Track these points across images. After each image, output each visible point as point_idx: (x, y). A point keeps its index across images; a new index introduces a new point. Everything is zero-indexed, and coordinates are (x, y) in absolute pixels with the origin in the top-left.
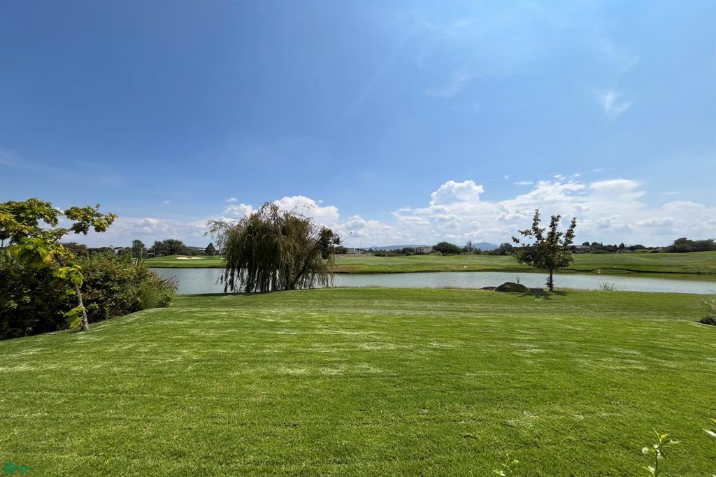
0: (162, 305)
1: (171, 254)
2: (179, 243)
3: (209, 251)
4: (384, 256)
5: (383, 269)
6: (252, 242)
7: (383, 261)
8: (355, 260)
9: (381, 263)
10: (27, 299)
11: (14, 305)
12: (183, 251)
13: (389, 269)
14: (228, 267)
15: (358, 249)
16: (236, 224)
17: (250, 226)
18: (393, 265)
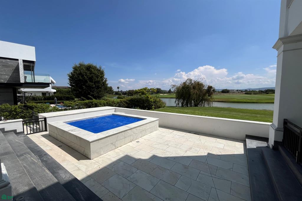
0: (164, 107)
1: (158, 93)
2: (160, 89)
3: (170, 92)
4: (251, 94)
5: (245, 101)
6: (183, 91)
7: (248, 97)
8: (232, 96)
9: (244, 98)
10: (147, 104)
11: (146, 105)
12: (161, 92)
13: (249, 101)
14: (176, 98)
15: (237, 90)
16: (179, 86)
17: (183, 86)
18: (252, 99)
